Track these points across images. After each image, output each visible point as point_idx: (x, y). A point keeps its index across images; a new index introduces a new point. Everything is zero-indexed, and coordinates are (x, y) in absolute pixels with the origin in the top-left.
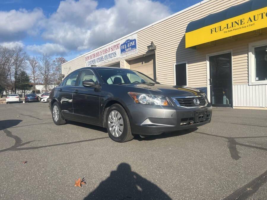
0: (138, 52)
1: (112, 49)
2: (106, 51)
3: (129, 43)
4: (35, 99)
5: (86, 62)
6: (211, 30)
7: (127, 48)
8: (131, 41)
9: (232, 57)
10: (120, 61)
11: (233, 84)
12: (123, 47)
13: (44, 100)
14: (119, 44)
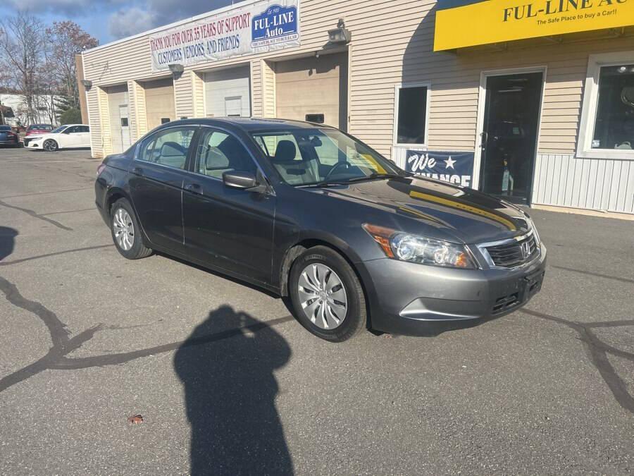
0: (302, 43)
1: (227, 25)
2: (211, 29)
3: (277, 15)
4: (11, 138)
5: (153, 54)
6: (506, 10)
7: (272, 28)
8: (284, 10)
9: (545, 83)
10: (249, 62)
11: (538, 150)
12: (259, 24)
13: (36, 145)
14: (249, 14)
